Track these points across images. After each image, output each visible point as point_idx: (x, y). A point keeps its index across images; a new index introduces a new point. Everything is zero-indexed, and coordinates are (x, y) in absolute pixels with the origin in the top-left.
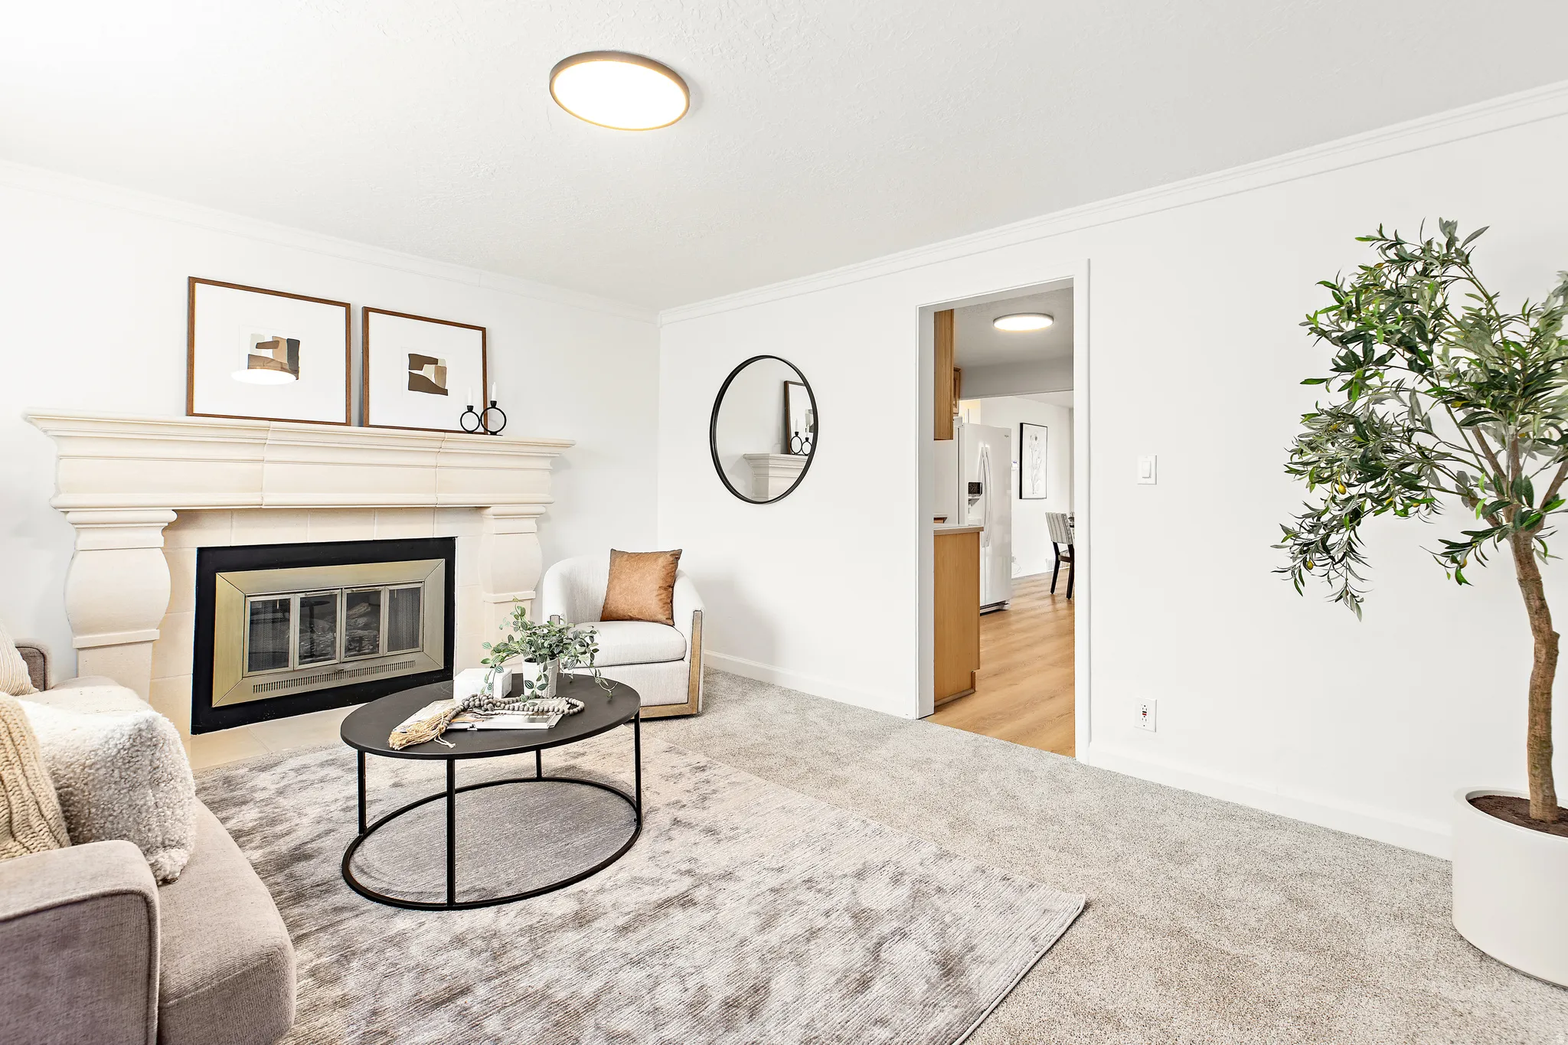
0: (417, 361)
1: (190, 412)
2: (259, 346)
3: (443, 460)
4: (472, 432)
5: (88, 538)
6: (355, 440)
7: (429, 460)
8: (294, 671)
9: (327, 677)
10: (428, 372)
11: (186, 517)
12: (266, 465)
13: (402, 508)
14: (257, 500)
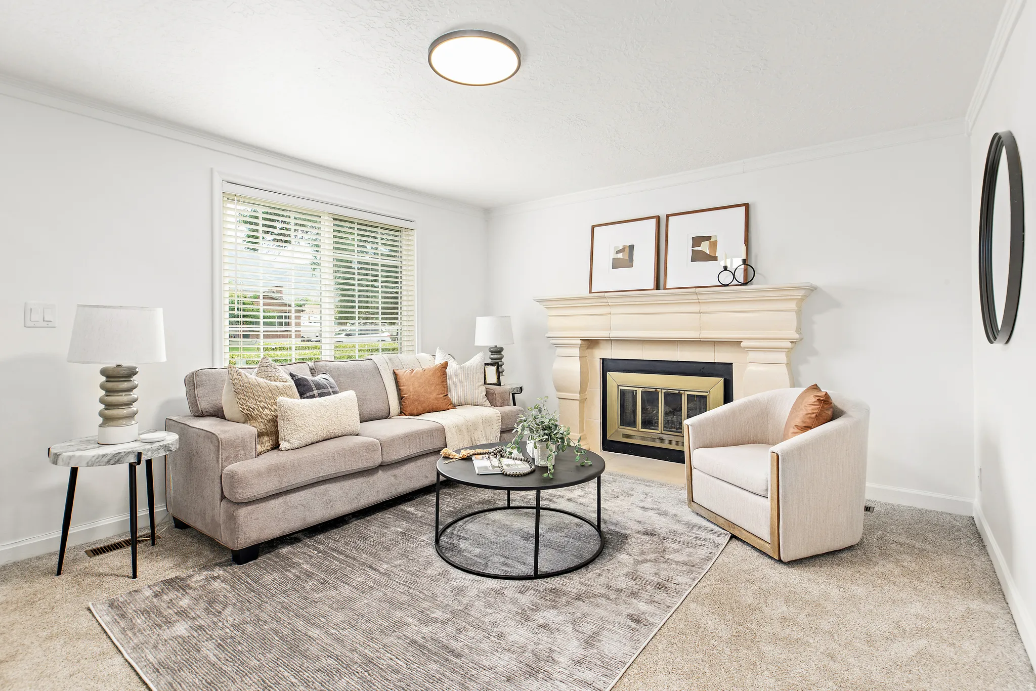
0: (697, 241)
1: (590, 292)
2: (618, 252)
3: (704, 308)
4: (727, 285)
5: (560, 351)
6: (661, 298)
7: (696, 308)
8: (639, 431)
9: (654, 440)
10: (705, 247)
11: (591, 343)
12: (612, 316)
13: (693, 341)
14: (607, 335)
